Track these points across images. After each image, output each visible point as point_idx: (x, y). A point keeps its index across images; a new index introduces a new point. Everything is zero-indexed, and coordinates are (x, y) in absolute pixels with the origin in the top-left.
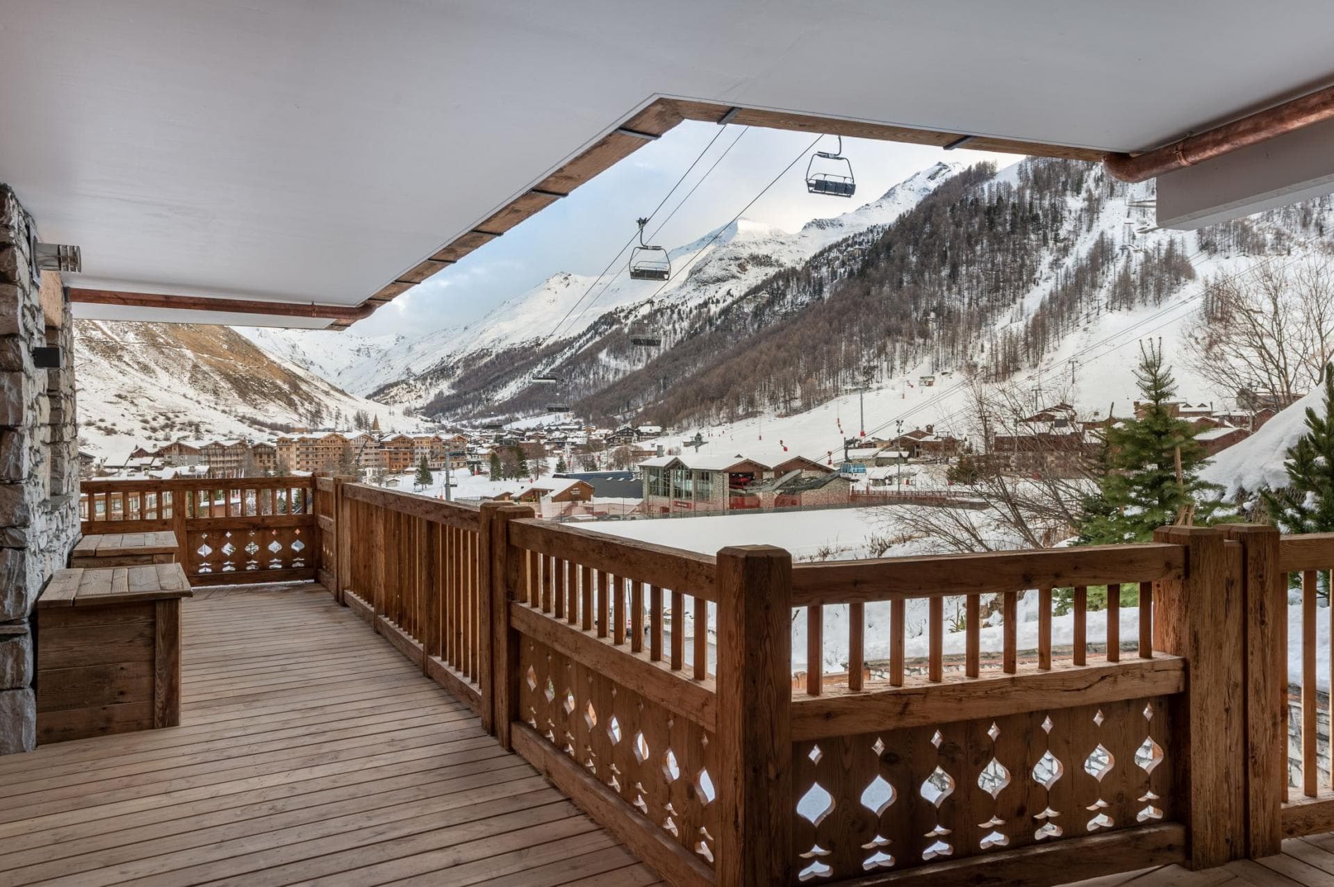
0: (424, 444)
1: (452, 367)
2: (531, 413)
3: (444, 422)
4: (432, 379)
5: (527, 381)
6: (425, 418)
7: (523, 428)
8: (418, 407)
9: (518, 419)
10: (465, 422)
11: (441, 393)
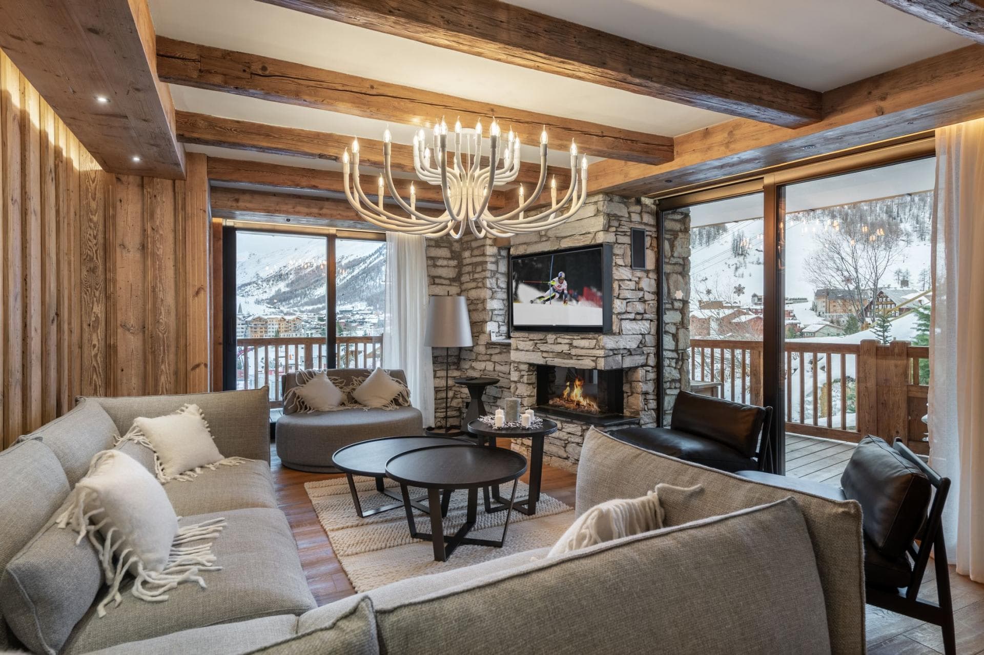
0: (274, 323)
1: (287, 274)
3: (282, 308)
4: (273, 281)
6: (269, 306)
8: (264, 299)
10: (296, 309)
11: (279, 290)
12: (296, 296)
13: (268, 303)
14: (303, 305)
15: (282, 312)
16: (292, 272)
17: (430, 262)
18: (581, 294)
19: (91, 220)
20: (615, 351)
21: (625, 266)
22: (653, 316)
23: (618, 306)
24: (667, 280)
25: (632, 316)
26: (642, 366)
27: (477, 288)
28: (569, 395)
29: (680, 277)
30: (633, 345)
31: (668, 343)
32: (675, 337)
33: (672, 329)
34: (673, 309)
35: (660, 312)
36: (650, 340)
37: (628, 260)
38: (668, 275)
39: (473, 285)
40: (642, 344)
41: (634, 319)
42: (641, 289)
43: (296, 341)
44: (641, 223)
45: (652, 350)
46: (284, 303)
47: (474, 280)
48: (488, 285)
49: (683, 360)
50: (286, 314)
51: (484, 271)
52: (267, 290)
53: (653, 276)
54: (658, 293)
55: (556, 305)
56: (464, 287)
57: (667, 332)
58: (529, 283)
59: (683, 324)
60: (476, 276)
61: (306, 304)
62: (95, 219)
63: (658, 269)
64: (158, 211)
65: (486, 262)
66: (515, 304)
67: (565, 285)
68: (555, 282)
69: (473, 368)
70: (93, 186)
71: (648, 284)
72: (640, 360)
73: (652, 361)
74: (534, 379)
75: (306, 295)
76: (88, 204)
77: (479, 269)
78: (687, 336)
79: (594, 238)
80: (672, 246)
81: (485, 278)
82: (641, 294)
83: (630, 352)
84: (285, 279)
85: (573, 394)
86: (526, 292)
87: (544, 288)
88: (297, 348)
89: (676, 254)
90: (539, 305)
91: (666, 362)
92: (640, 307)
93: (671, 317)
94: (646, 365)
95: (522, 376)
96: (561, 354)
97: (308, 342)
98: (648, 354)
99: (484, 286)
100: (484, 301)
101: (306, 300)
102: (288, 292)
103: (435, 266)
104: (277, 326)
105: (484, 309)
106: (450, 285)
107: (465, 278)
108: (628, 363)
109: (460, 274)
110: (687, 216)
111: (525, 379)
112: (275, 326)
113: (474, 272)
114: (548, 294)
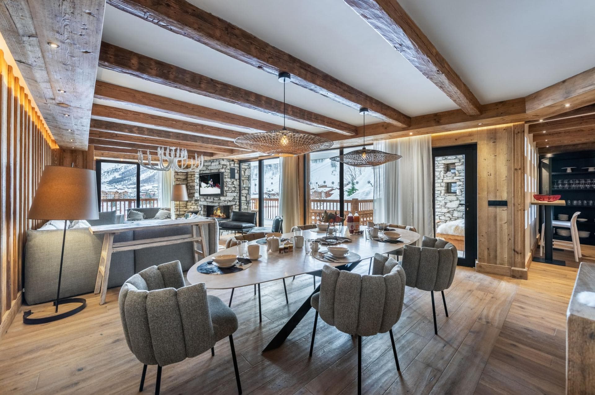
0: (112, 194)
1: (120, 169)
2: (150, 184)
3: (116, 186)
4: (111, 172)
5: (148, 174)
6: (109, 185)
7: (148, 189)
8: (105, 181)
9: (145, 186)
10: (125, 187)
11: (115, 177)
12: (125, 180)
13: (108, 184)
14: (129, 185)
15: (116, 188)
16: (123, 168)
17: (176, 174)
18: (216, 185)
19: (55, 163)
20: (225, 201)
21: (228, 178)
22: (238, 191)
23: (226, 189)
24: (243, 182)
25: (231, 191)
26: (234, 205)
27: (192, 182)
28: (215, 213)
29: (247, 181)
30: (231, 199)
31: (243, 198)
32: (246, 197)
33: (245, 195)
34: (245, 189)
35: (240, 190)
36: (237, 198)
37: (229, 176)
38: (243, 181)
39: (191, 181)
40: (234, 199)
41: (232, 192)
42: (233, 184)
43: (125, 200)
44: (234, 166)
45: (238, 201)
46: (117, 184)
47: (192, 180)
48: (196, 181)
49: (249, 203)
50: (118, 189)
51: (194, 177)
52: (107, 177)
53: (238, 181)
54: (240, 185)
55: (210, 188)
56: (188, 182)
57: (243, 196)
58: (204, 182)
59: (249, 194)
60: (192, 178)
61: (131, 184)
62: (56, 162)
63: (240, 179)
64: (78, 160)
65: (195, 174)
66: (201, 188)
67: (212, 183)
68: (210, 182)
69: (191, 208)
70: (56, 153)
71: (236, 183)
72: (234, 203)
73: (238, 203)
74: (206, 210)
75: (130, 180)
76: (54, 158)
77: (193, 176)
78: (250, 197)
79: (219, 170)
80: (244, 173)
81: (194, 179)
82: (234, 186)
83: (230, 201)
84: (118, 171)
85: (217, 213)
86: (203, 184)
87: (207, 183)
88: (125, 203)
89: (246, 175)
90: (206, 188)
91: (243, 204)
92: (233, 189)
93: (244, 192)
94: (236, 205)
95: (202, 209)
96: (211, 202)
97: (130, 201)
98: (236, 202)
99: (194, 182)
100: (194, 186)
101: (131, 182)
102: (120, 178)
103: (178, 175)
104: (113, 196)
105: (194, 189)
106: (183, 181)
107: (189, 179)
108: (229, 204)
109: (187, 178)
110: (250, 164)
111: (203, 210)
112: (112, 196)
113: (191, 177)
114: (208, 185)
